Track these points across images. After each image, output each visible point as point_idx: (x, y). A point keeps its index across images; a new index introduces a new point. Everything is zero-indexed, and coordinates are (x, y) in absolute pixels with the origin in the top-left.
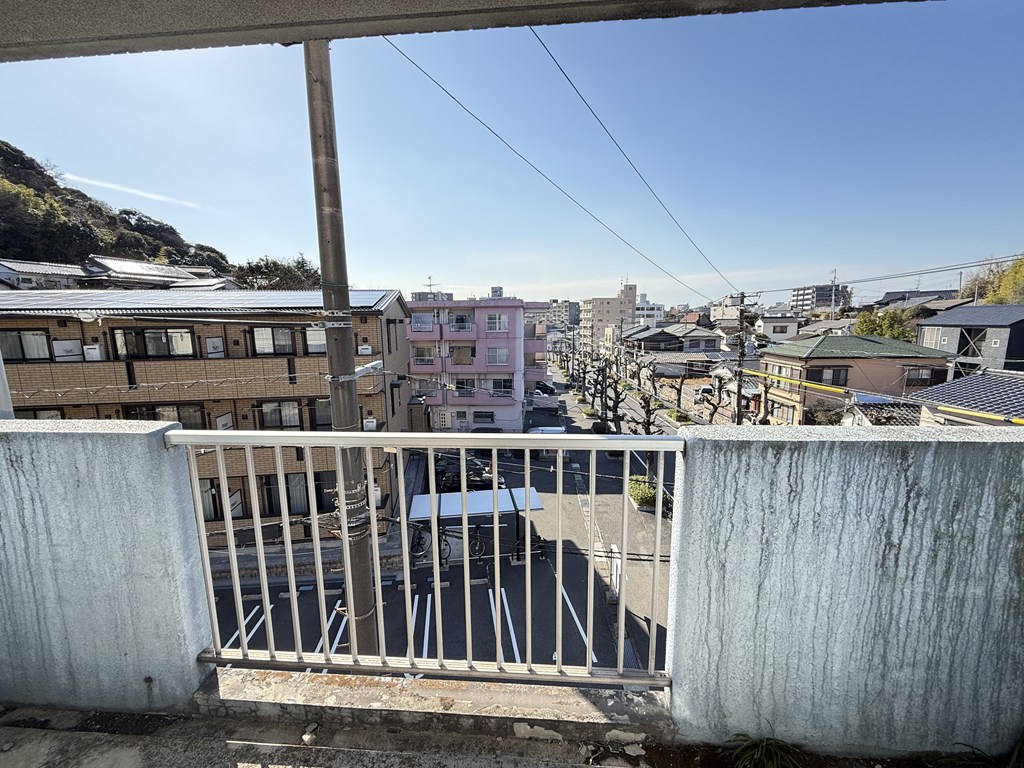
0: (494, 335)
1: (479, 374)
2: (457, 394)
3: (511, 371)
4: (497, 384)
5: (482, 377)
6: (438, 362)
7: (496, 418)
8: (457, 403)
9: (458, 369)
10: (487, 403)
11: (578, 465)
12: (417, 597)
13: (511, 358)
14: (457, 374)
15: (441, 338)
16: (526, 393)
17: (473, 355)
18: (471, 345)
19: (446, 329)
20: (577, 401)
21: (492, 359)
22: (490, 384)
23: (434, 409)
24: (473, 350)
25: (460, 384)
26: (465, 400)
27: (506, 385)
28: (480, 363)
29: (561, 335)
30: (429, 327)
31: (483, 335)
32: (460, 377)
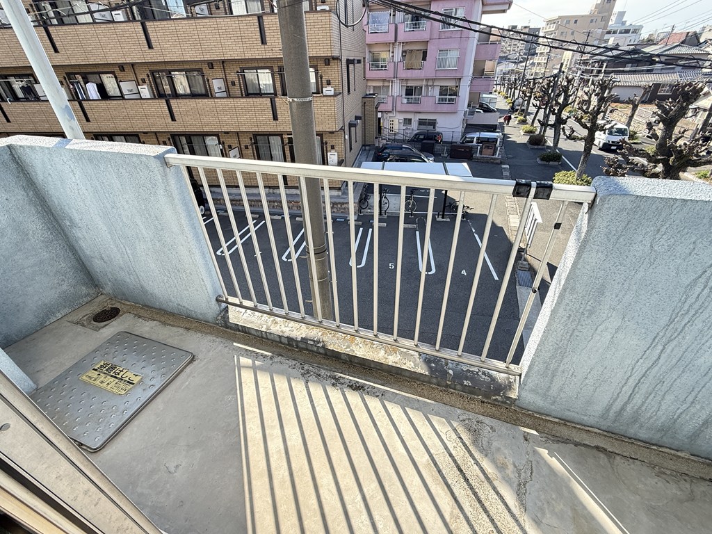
0: (447, 35)
1: (427, 80)
2: (405, 101)
3: (458, 75)
4: (443, 92)
5: (430, 83)
6: (390, 67)
7: (437, 125)
8: (404, 109)
9: (409, 74)
10: (433, 110)
12: (361, 229)
13: (461, 61)
14: (407, 80)
15: (396, 40)
16: (469, 105)
17: (424, 59)
18: (422, 47)
19: (401, 28)
21: (441, 62)
22: (437, 91)
23: (385, 114)
24: (425, 53)
25: (409, 92)
26: (412, 107)
27: (449, 95)
28: (429, 68)
30: (384, 28)
31: (436, 36)
32: (410, 84)
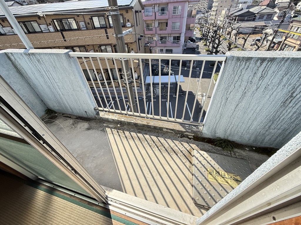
0: (175, 16)
1: (168, 34)
2: (160, 42)
3: (180, 32)
4: (175, 38)
5: (169, 35)
6: (154, 29)
7: (173, 51)
8: (160, 46)
9: (161, 32)
10: (171, 46)
11: (198, 69)
12: (148, 102)
13: (181, 27)
14: (161, 34)
15: (155, 19)
16: (185, 42)
17: (167, 26)
18: (166, 21)
19: (157, 13)
20: (203, 45)
21: (173, 28)
22: (172, 38)
23: (153, 48)
24: (167, 23)
25: (162, 38)
26: (163, 45)
27: (178, 38)
28: (169, 29)
29: (202, 15)
30: (151, 14)
31: (171, 17)
32: (162, 36)
